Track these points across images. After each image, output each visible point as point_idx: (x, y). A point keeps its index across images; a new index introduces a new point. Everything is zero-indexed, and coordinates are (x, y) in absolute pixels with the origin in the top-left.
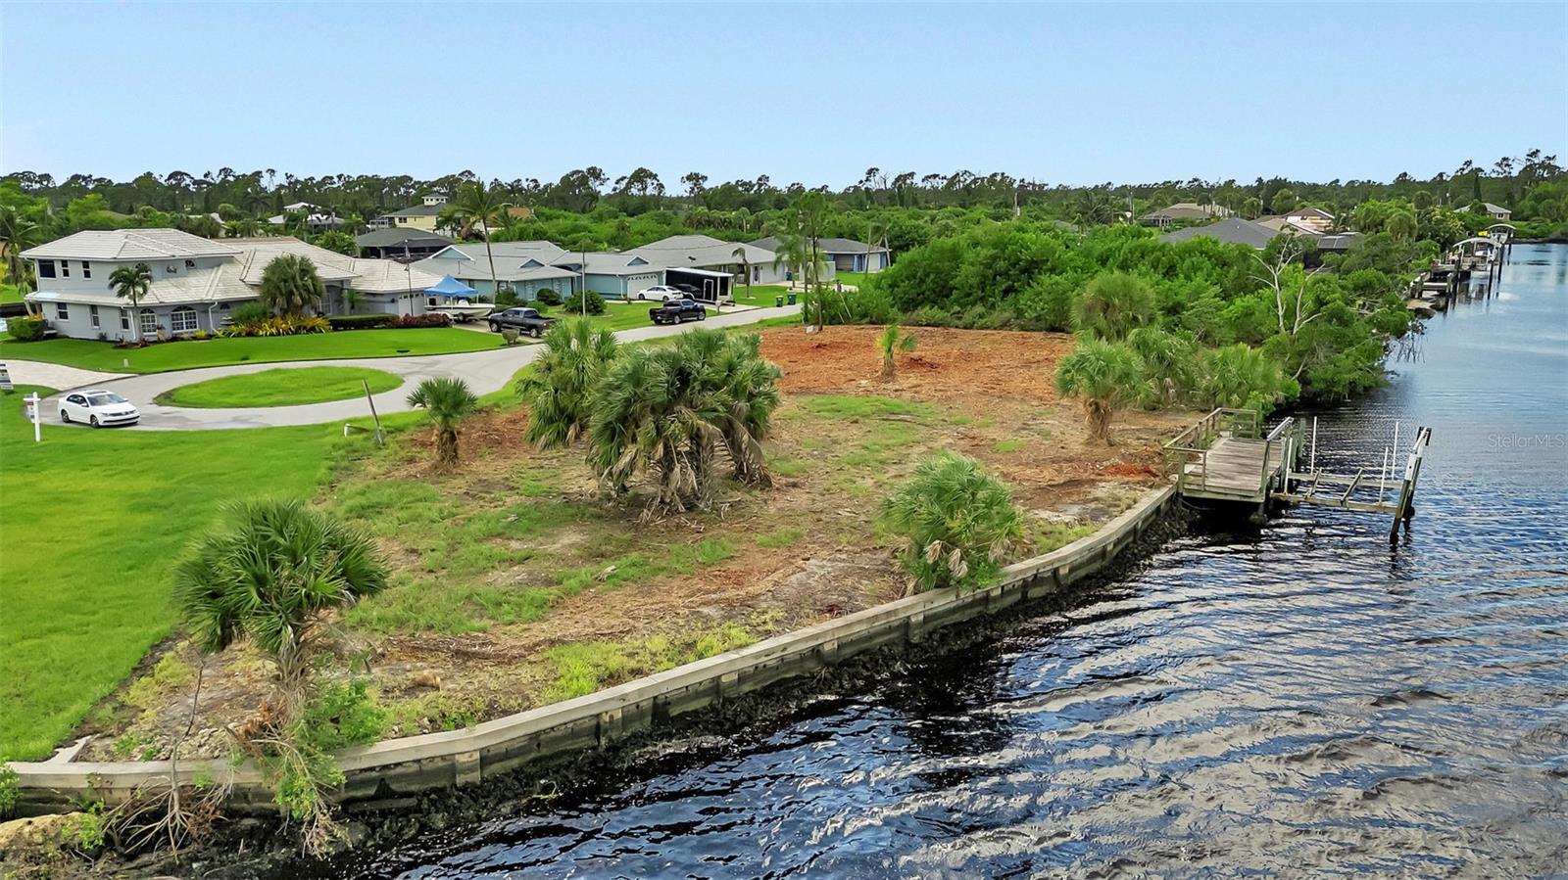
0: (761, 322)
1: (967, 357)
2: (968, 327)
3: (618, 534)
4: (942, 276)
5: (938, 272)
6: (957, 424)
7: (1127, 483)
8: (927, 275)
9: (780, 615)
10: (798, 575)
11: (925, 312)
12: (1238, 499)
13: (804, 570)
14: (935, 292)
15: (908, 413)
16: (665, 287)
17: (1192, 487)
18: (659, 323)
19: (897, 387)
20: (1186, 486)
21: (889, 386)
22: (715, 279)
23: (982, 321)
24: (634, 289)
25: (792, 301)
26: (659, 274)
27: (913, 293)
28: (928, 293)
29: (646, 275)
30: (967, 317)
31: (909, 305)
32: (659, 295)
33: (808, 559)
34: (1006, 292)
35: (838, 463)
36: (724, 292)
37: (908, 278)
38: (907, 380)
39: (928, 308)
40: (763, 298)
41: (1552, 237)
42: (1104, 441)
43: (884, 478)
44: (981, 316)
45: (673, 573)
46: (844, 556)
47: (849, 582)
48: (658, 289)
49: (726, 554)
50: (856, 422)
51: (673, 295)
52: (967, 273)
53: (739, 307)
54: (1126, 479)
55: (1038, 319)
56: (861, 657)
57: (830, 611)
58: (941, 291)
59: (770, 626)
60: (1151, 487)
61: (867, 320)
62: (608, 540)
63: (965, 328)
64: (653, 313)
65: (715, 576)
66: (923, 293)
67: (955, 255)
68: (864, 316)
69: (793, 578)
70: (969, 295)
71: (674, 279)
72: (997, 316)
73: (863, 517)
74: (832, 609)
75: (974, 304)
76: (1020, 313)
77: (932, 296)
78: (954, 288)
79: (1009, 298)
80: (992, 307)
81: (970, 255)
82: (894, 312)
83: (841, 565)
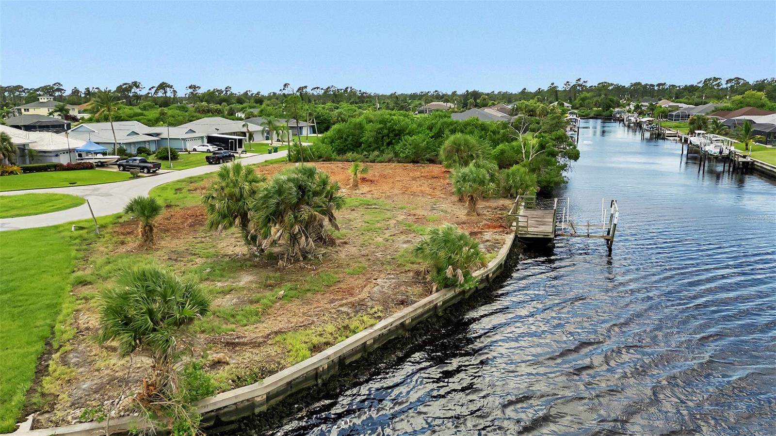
0: (266, 161)
1: (384, 177)
2: (373, 161)
3: (271, 274)
4: (356, 137)
5: (353, 135)
6: (402, 208)
7: (496, 232)
8: (348, 136)
9: (380, 308)
10: (377, 287)
11: (349, 155)
12: (542, 236)
13: (378, 285)
14: (353, 145)
15: (375, 204)
16: (208, 145)
17: (522, 232)
18: (211, 163)
19: (361, 192)
20: (520, 232)
21: (357, 191)
22: (235, 140)
23: (379, 159)
24: (190, 146)
25: (276, 150)
26: (202, 138)
27: (342, 146)
28: (349, 146)
29: (195, 139)
30: (371, 157)
31: (341, 151)
32: (205, 149)
33: (376, 279)
34: (389, 144)
35: (358, 230)
36: (240, 147)
37: (338, 139)
38: (364, 188)
39: (351, 153)
40: (259, 149)
41: (590, 116)
42: (475, 213)
43: (387, 236)
44: (378, 156)
45: (316, 292)
46: (392, 276)
47: (402, 288)
48: (203, 146)
49: (335, 280)
50: (354, 210)
51: (212, 148)
52: (368, 135)
53: (248, 154)
54: (495, 230)
55: (406, 157)
56: (420, 325)
57: (402, 304)
58: (356, 145)
59: (380, 314)
60: (507, 233)
61: (321, 159)
62: (268, 278)
63: (371, 162)
64: (208, 158)
65: (337, 291)
66: (347, 146)
67: (360, 127)
68: (320, 157)
69: (375, 289)
70: (370, 147)
71: (211, 140)
72: (386, 156)
73: (389, 257)
74: (403, 303)
75: (373, 151)
76: (396, 154)
77: (352, 147)
78: (362, 143)
79: (390, 147)
80: (382, 152)
81: (368, 127)
82: (334, 155)
83: (394, 281)
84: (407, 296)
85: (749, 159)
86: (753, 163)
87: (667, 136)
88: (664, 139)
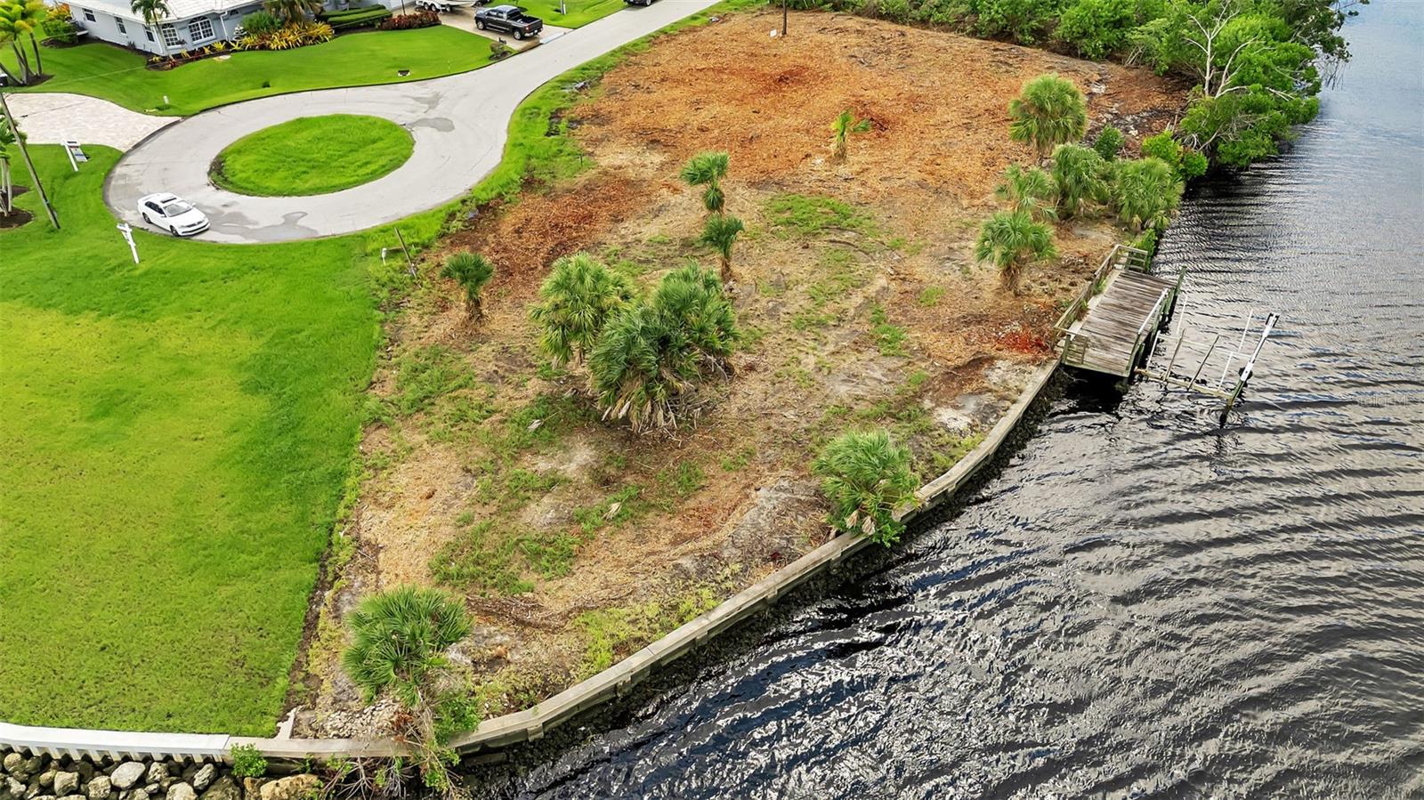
2: (925, 24)
6: (893, 248)
7: (1019, 363)
9: (737, 568)
10: (752, 511)
12: (1108, 371)
13: (756, 505)
17: (1073, 360)
19: (848, 171)
20: (1068, 359)
21: (841, 169)
33: (758, 490)
35: (788, 326)
38: (857, 157)
42: (1012, 293)
43: (826, 352)
45: (660, 511)
46: (786, 484)
47: (789, 518)
49: (699, 483)
50: (807, 246)
54: (1020, 357)
55: (991, 22)
57: (774, 559)
59: (729, 584)
60: (1037, 366)
62: (610, 459)
63: (921, 25)
65: (691, 516)
69: (748, 517)
72: (952, 10)
73: (803, 423)
74: (776, 557)
83: (784, 495)
84: (788, 540)
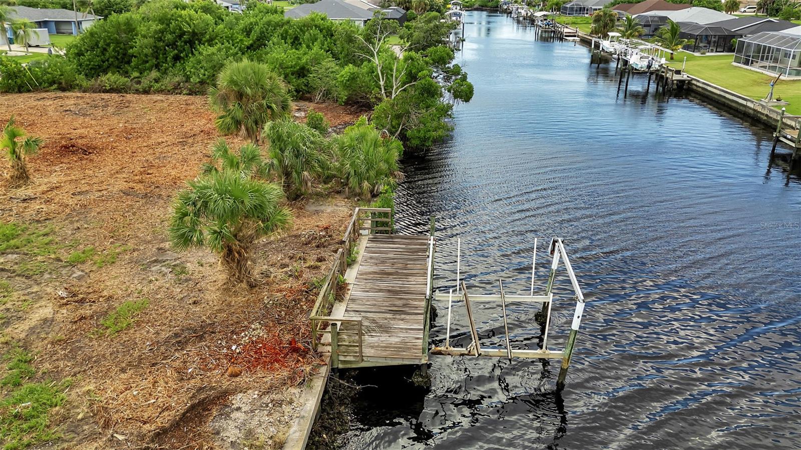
4: (122, 46)
5: (118, 42)
8: (108, 45)
11: (110, 78)
14: (118, 59)
20: (342, 358)
21: (20, 192)
23: (156, 87)
27: (96, 62)
28: (111, 60)
30: (145, 82)
31: (95, 71)
34: (177, 58)
39: (110, 74)
44: (157, 81)
52: (141, 44)
54: (269, 378)
58: (123, 58)
63: (141, 93)
66: (105, 61)
67: (130, 28)
70: (147, 62)
75: (150, 69)
76: (186, 79)
77: (116, 63)
78: (133, 56)
79: (178, 64)
80: (165, 72)
81: (142, 29)
82: (81, 79)
85: (684, 76)
86: (690, 82)
87: (566, 36)
88: (561, 39)
